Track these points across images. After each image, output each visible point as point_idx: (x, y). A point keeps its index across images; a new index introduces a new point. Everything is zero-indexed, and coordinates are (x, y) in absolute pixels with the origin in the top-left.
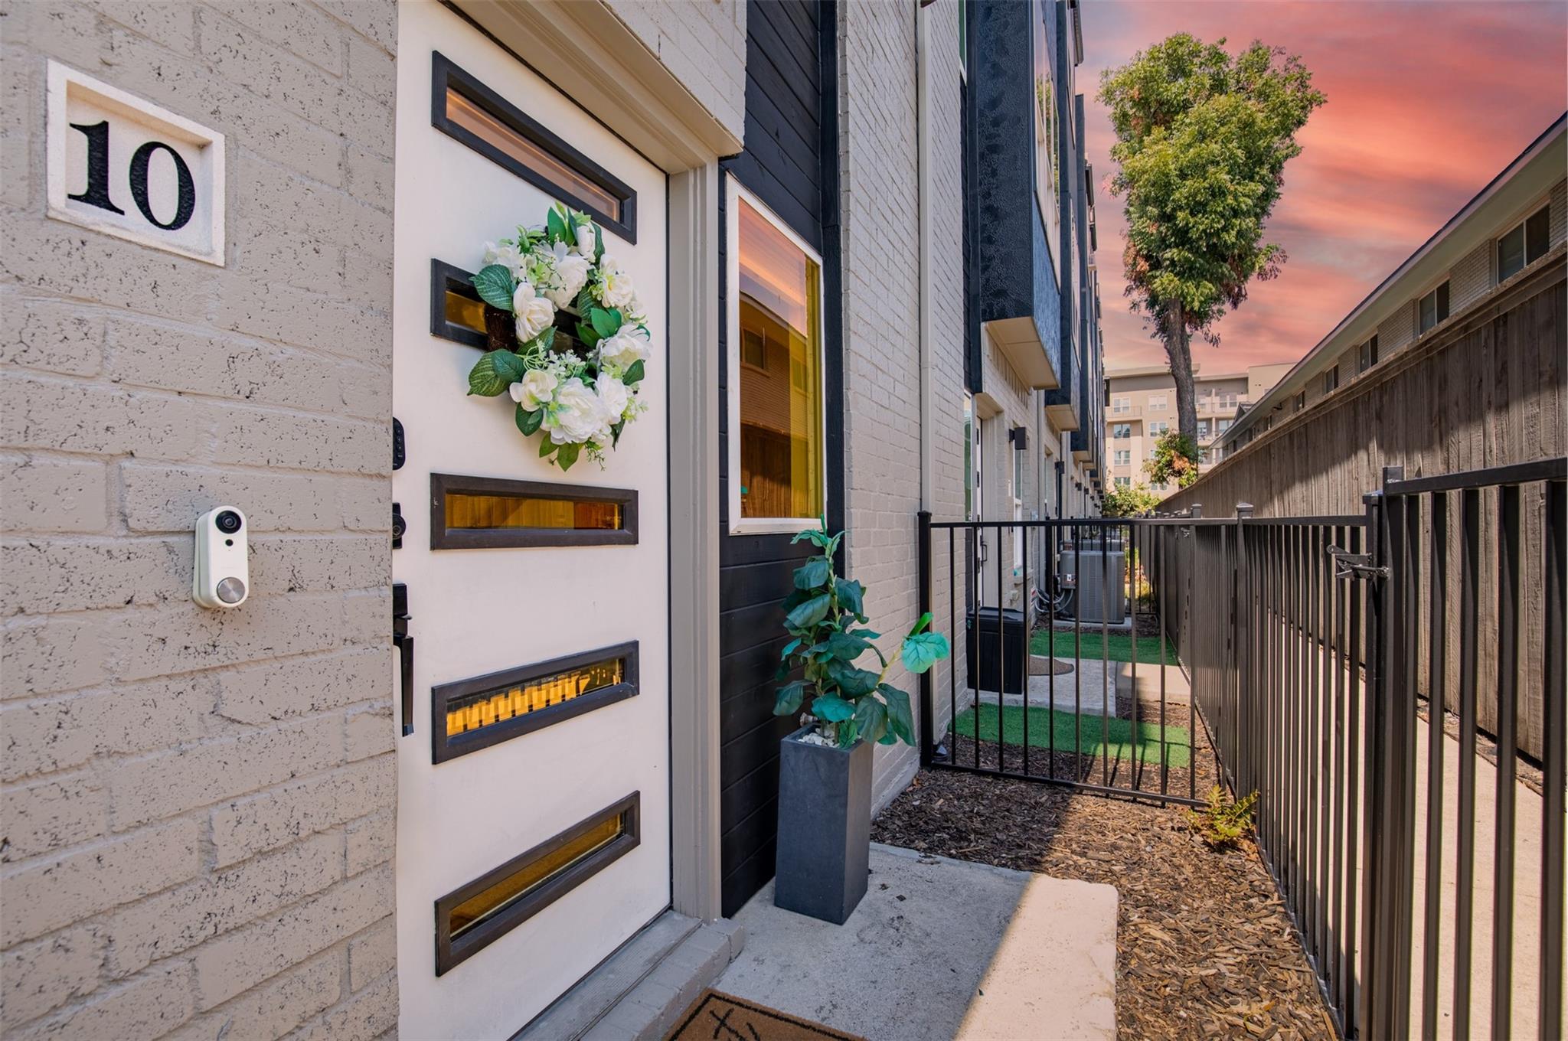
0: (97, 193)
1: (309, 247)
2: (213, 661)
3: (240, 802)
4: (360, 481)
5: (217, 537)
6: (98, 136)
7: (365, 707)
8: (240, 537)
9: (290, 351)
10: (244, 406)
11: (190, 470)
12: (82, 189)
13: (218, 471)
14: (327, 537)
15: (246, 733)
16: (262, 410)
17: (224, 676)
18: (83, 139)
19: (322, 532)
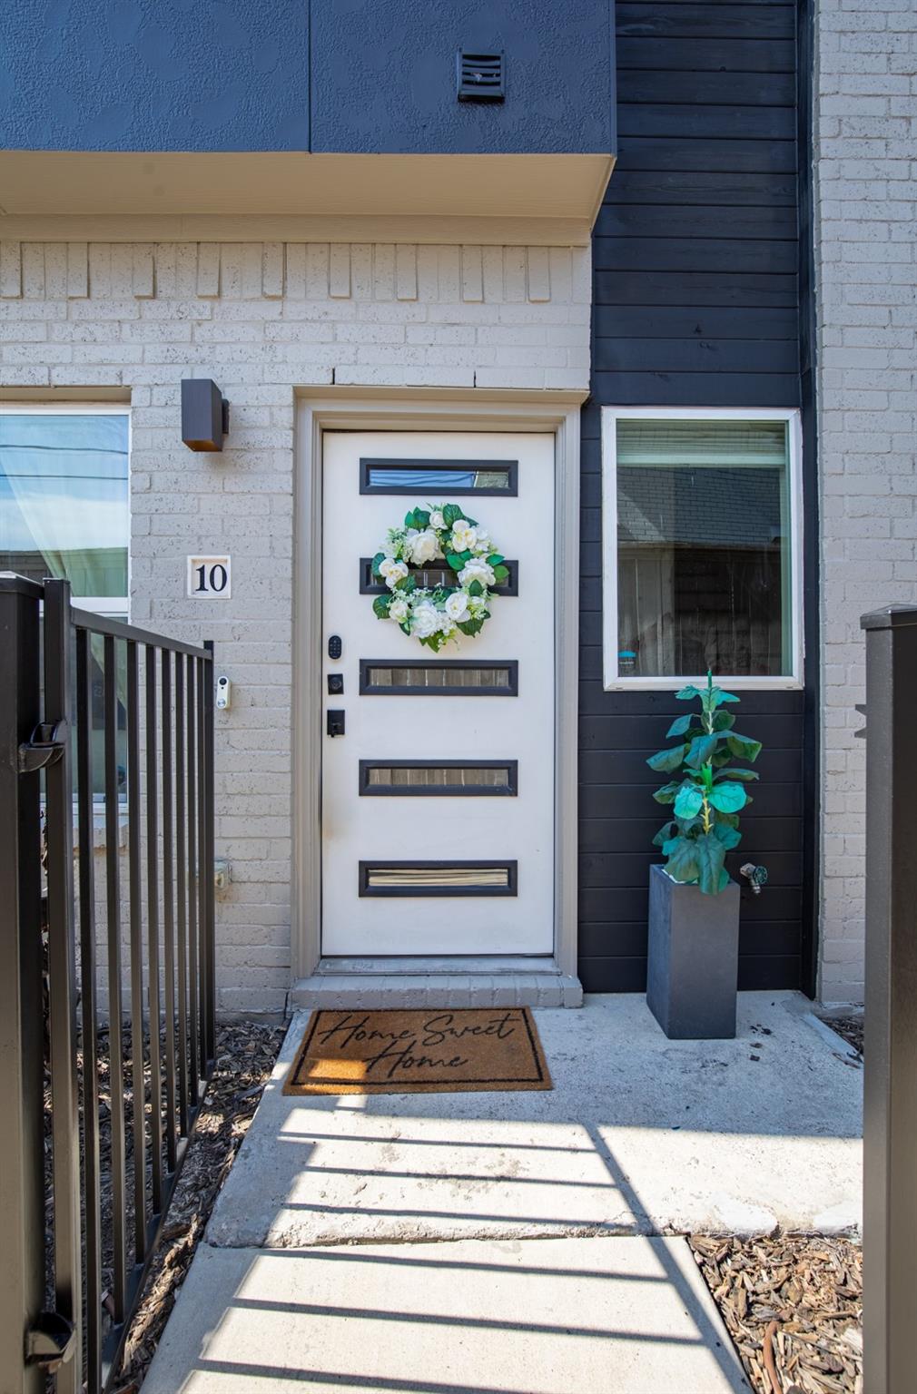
0: (202, 588)
1: (259, 583)
2: (226, 726)
3: (235, 774)
4: (278, 666)
5: (219, 686)
6: (202, 570)
7: (278, 752)
8: (226, 686)
9: (252, 621)
10: (236, 643)
11: (222, 665)
12: (198, 587)
13: (229, 665)
14: (265, 687)
15: (237, 752)
16: (242, 644)
17: (231, 731)
18: (199, 572)
19: (264, 685)
